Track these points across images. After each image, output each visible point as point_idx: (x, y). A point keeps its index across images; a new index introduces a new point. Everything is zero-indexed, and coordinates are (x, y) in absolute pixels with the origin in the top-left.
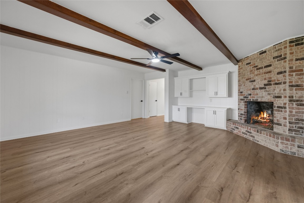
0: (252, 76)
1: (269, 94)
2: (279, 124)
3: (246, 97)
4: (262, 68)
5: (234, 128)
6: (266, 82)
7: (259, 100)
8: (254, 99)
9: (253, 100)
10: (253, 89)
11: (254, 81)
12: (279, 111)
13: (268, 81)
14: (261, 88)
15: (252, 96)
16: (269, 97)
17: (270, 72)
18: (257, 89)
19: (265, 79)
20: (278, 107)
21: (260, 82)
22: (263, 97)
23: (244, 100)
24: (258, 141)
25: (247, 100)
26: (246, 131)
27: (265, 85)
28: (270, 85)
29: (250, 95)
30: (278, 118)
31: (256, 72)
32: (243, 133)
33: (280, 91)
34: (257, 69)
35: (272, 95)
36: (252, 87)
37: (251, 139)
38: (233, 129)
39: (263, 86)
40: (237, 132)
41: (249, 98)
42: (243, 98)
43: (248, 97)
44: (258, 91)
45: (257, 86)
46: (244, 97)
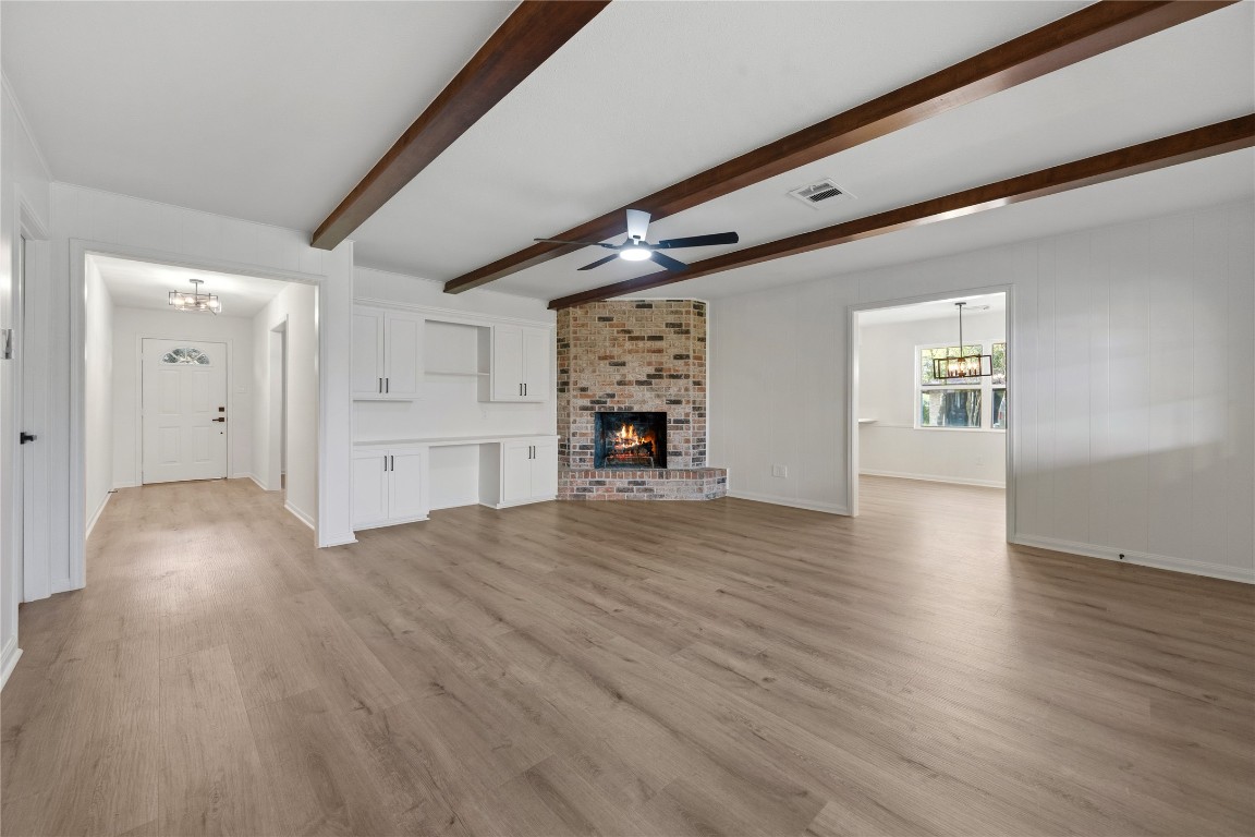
0: (616, 351)
1: (658, 396)
2: (678, 454)
3: (598, 402)
4: (642, 338)
5: (588, 486)
6: (651, 370)
7: (636, 409)
8: (623, 406)
9: (620, 408)
10: (620, 383)
11: (623, 364)
12: (677, 428)
13: (657, 370)
14: (639, 383)
15: (616, 399)
16: (658, 401)
17: (660, 351)
18: (630, 383)
19: (649, 364)
20: (676, 421)
21: (637, 369)
22: (644, 402)
23: (592, 408)
24: (662, 496)
25: (602, 410)
26: (630, 483)
27: (649, 376)
28: (660, 377)
29: (612, 396)
30: (676, 443)
31: (628, 345)
32: (619, 490)
33: (679, 391)
34: (631, 339)
35: (664, 399)
36: (618, 378)
37: (645, 496)
38: (585, 490)
39: (645, 379)
40: (599, 493)
41: (608, 404)
42: (589, 404)
43: (605, 402)
44: (634, 389)
45: (630, 377)
46: (592, 402)
